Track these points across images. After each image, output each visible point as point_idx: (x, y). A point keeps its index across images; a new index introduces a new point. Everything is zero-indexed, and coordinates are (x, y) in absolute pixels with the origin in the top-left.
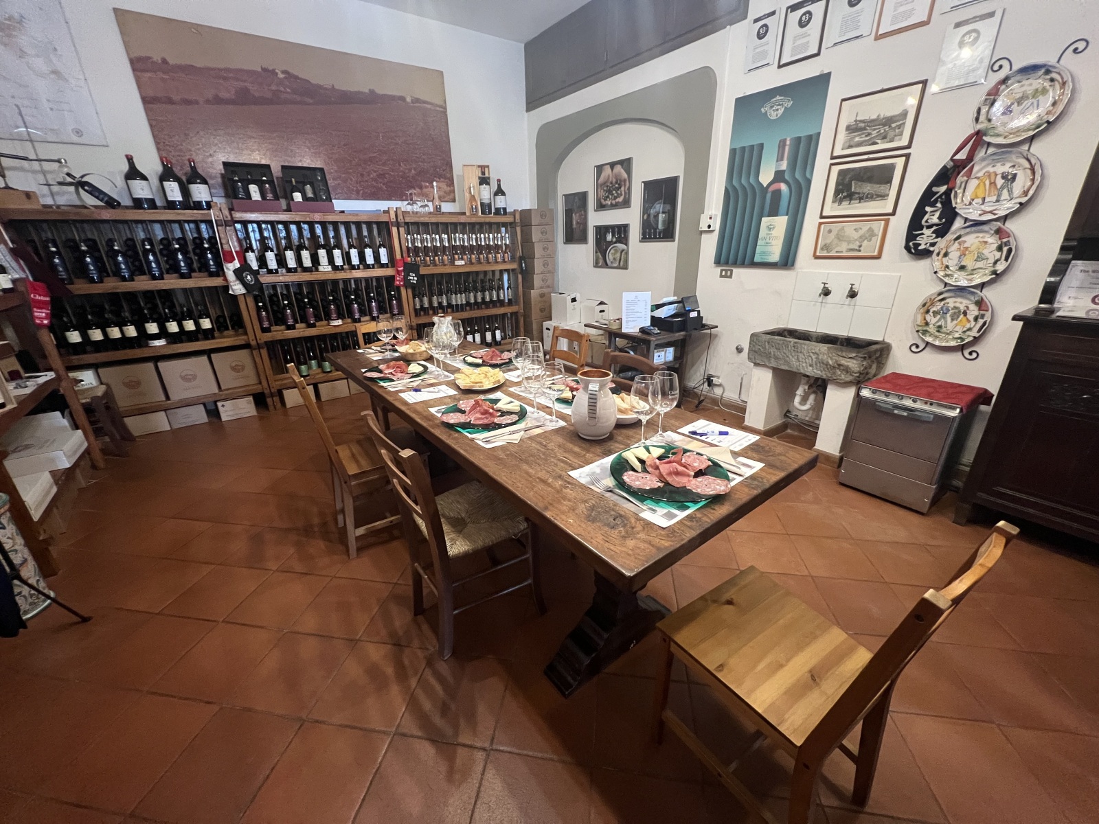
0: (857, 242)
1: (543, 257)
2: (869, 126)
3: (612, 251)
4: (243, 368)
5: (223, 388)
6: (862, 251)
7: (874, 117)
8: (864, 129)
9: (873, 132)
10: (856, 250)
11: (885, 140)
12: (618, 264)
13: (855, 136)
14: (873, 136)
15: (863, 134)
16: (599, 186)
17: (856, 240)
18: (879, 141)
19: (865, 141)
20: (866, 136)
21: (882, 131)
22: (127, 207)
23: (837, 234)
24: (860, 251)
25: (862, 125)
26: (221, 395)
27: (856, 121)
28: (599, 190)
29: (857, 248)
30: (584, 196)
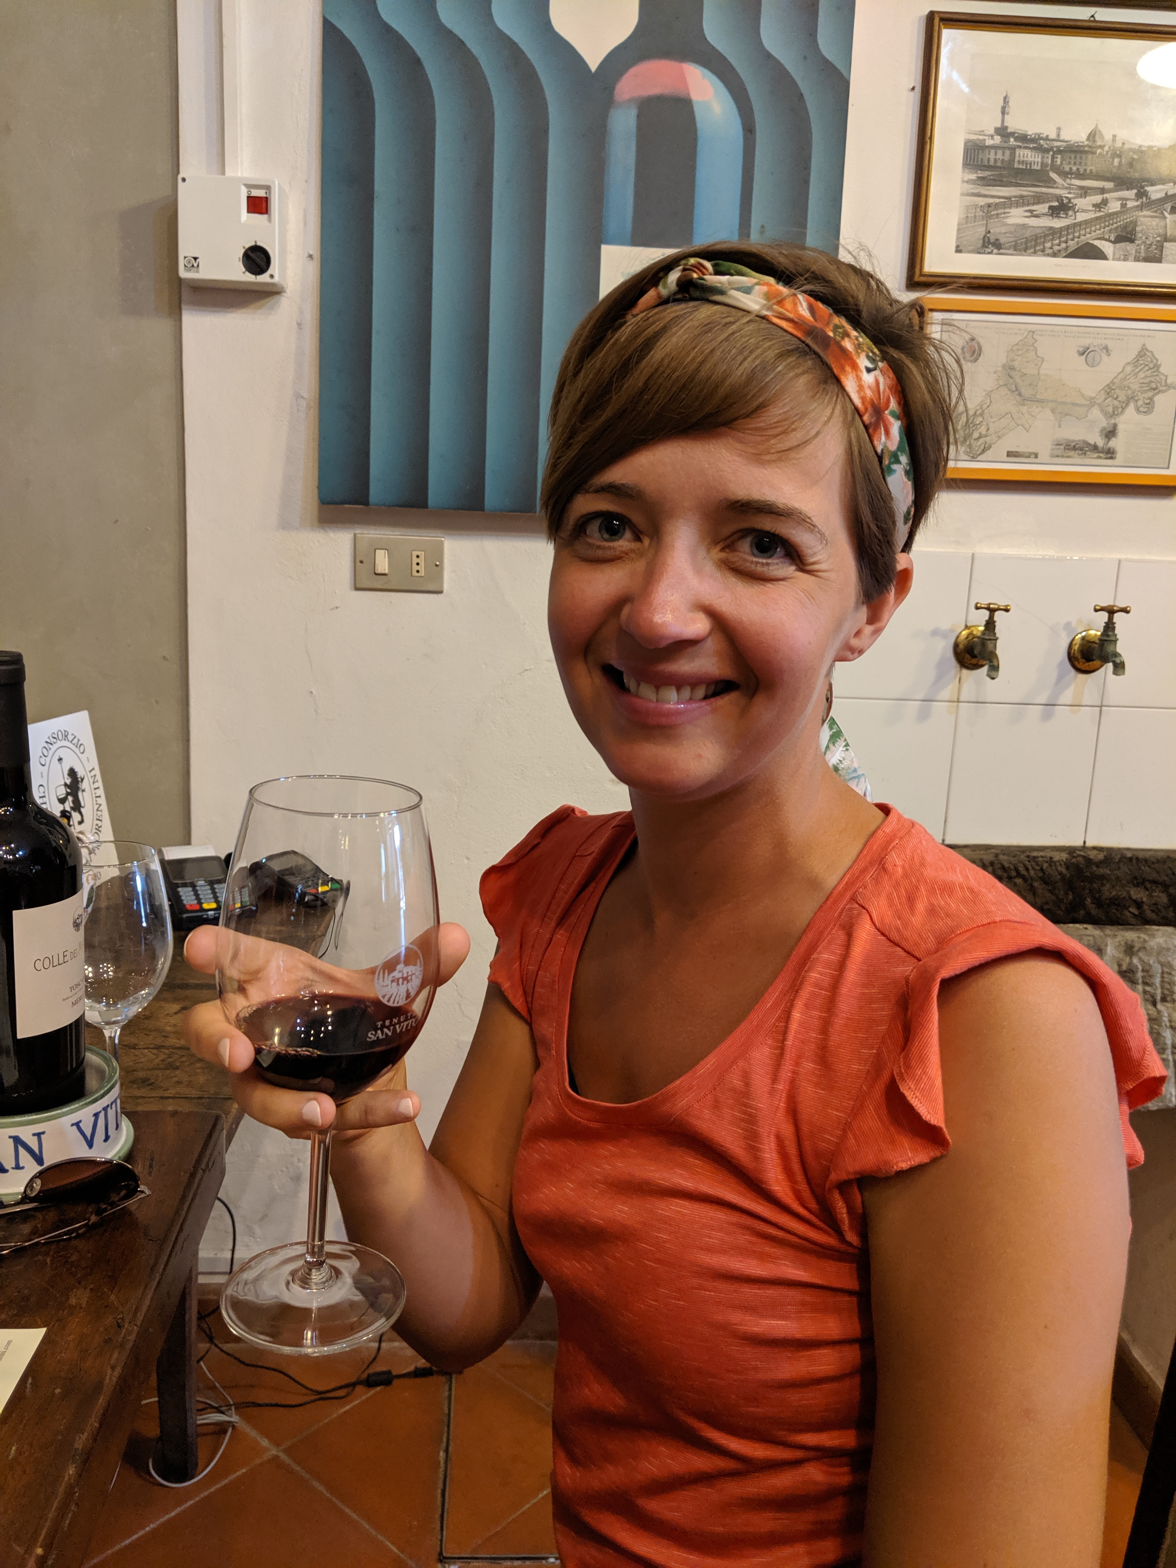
0: (1096, 413)
2: (1064, 174)
6: (1119, 456)
7: (1076, 134)
8: (1039, 177)
9: (1080, 203)
10: (1095, 448)
11: (1130, 248)
13: (1010, 202)
14: (1081, 217)
15: (1039, 199)
17: (1092, 402)
18: (1107, 247)
19: (1053, 232)
20: (1055, 212)
21: (1114, 206)
23: (1009, 369)
24: (1110, 454)
25: (1029, 157)
27: (1002, 131)
29: (1100, 442)
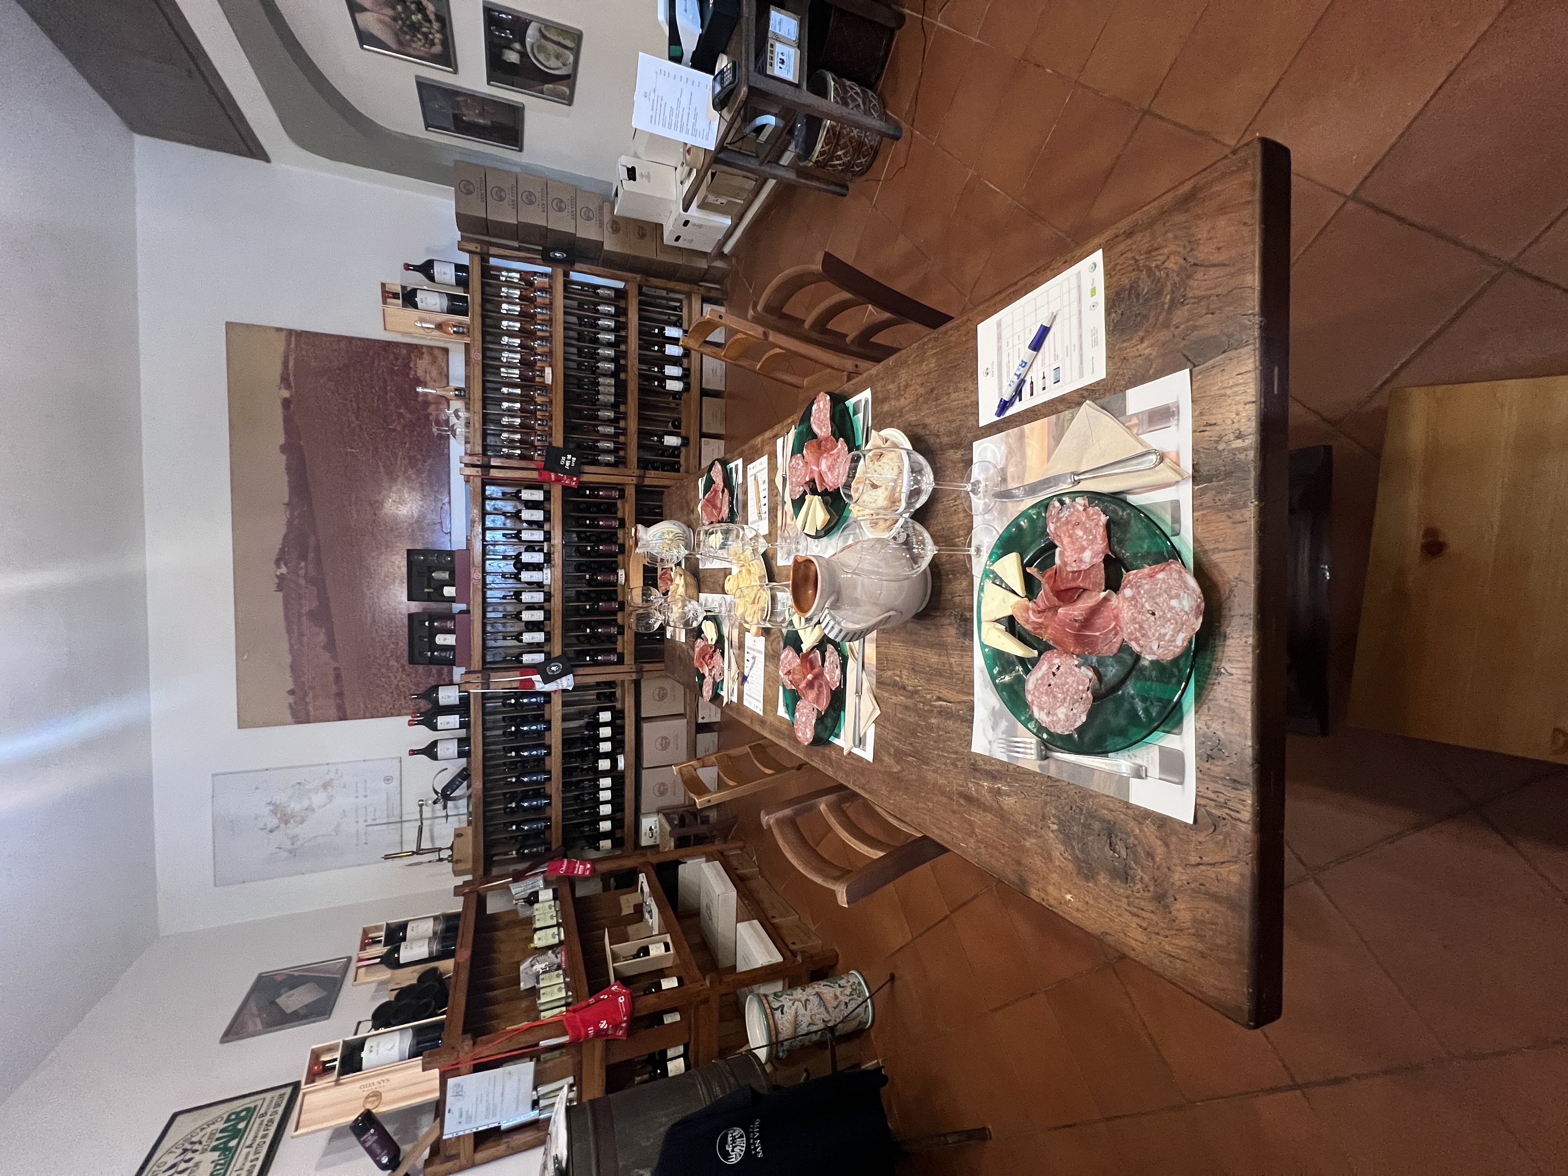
1: (545, 209)
3: (541, 57)
4: (663, 689)
5: (683, 712)
12: (567, 52)
16: (402, 48)
22: (469, 763)
26: (690, 717)
28: (412, 51)
30: (424, 87)
